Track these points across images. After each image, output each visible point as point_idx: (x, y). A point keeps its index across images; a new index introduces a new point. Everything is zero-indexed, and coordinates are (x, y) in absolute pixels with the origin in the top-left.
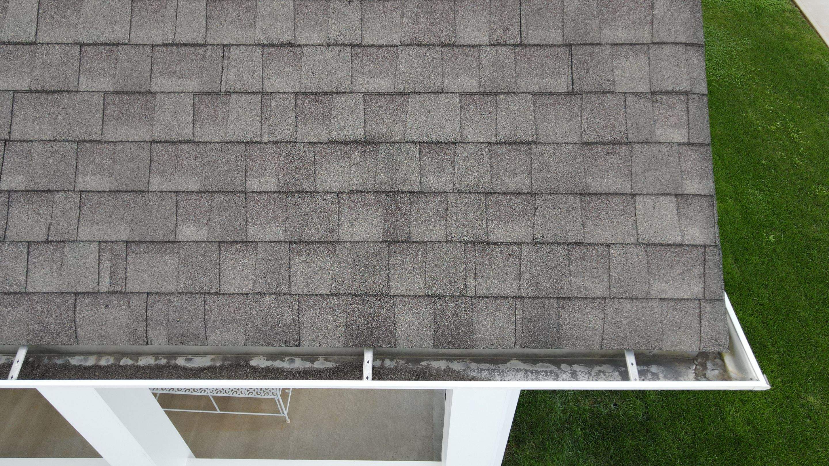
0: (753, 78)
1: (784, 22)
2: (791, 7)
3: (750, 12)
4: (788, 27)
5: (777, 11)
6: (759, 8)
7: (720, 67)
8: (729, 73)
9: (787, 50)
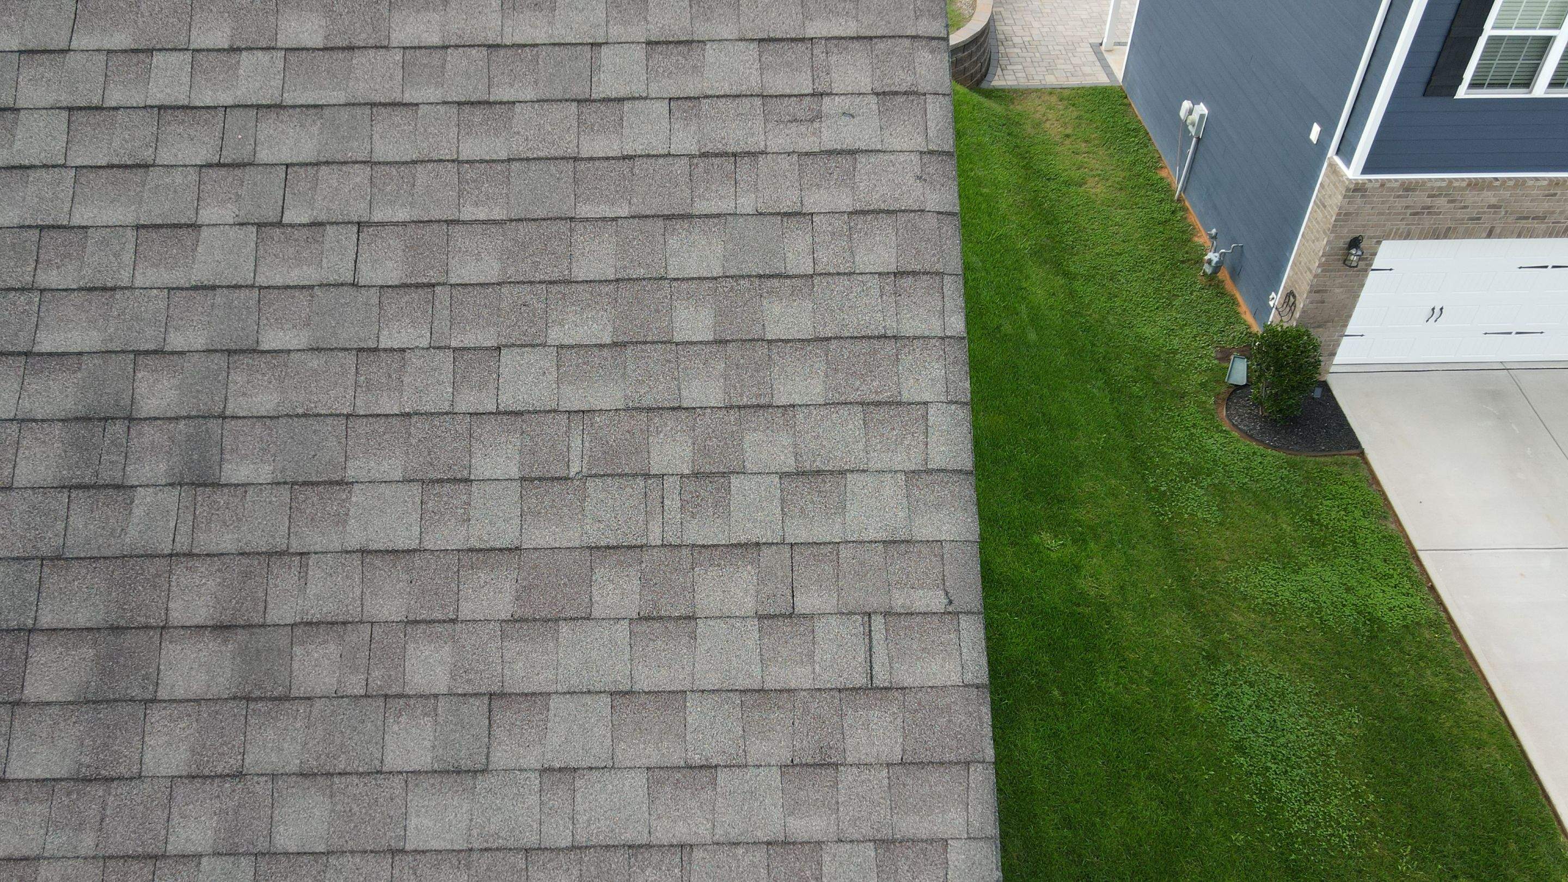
0: (1372, 824)
1: (1421, 657)
2: (1430, 612)
3: (1356, 631)
4: (1429, 672)
5: (1406, 627)
6: (1373, 620)
7: (1308, 794)
8: (1325, 813)
9: (1431, 740)
